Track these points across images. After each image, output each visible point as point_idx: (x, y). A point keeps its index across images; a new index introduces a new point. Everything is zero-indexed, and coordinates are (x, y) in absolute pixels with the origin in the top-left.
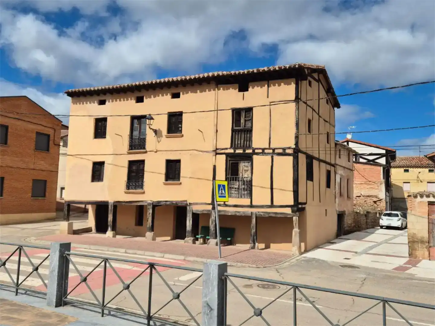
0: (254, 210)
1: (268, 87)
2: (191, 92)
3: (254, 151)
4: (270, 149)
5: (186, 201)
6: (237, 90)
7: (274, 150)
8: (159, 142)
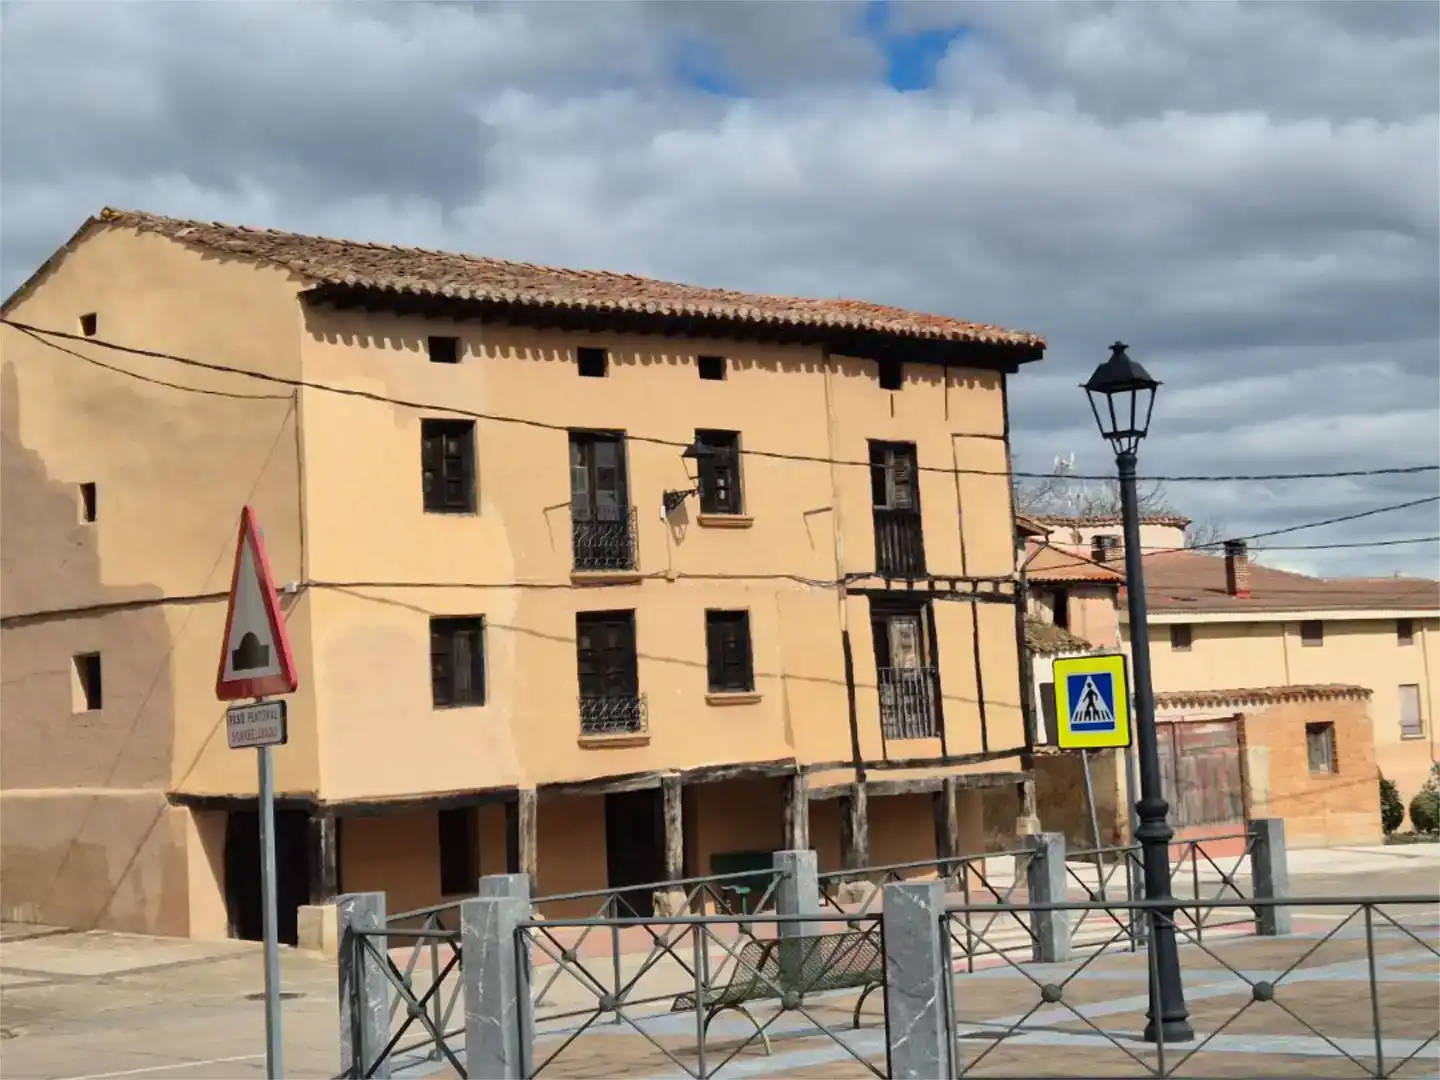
0: (951, 772)
1: (948, 385)
2: (760, 366)
3: (931, 585)
4: (965, 579)
5: (792, 760)
6: (877, 380)
7: (975, 582)
8: (678, 541)
